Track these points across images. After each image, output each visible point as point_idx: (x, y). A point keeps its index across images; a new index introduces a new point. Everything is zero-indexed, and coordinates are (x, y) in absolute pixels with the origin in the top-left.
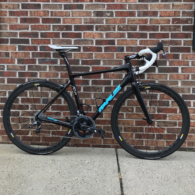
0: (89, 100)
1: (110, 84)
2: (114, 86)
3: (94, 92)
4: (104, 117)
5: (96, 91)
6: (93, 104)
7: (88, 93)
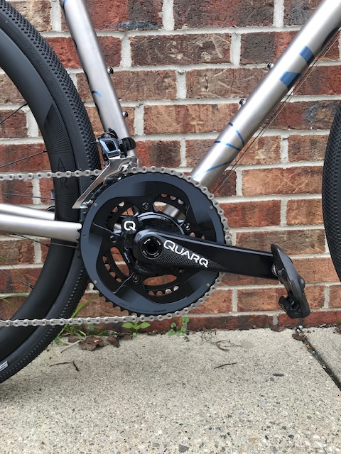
0: (162, 111)
1: (269, 20)
2: (290, 29)
3: (188, 63)
4: (239, 192)
5: (197, 59)
6: (184, 133)
7: (158, 73)
